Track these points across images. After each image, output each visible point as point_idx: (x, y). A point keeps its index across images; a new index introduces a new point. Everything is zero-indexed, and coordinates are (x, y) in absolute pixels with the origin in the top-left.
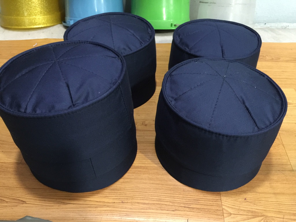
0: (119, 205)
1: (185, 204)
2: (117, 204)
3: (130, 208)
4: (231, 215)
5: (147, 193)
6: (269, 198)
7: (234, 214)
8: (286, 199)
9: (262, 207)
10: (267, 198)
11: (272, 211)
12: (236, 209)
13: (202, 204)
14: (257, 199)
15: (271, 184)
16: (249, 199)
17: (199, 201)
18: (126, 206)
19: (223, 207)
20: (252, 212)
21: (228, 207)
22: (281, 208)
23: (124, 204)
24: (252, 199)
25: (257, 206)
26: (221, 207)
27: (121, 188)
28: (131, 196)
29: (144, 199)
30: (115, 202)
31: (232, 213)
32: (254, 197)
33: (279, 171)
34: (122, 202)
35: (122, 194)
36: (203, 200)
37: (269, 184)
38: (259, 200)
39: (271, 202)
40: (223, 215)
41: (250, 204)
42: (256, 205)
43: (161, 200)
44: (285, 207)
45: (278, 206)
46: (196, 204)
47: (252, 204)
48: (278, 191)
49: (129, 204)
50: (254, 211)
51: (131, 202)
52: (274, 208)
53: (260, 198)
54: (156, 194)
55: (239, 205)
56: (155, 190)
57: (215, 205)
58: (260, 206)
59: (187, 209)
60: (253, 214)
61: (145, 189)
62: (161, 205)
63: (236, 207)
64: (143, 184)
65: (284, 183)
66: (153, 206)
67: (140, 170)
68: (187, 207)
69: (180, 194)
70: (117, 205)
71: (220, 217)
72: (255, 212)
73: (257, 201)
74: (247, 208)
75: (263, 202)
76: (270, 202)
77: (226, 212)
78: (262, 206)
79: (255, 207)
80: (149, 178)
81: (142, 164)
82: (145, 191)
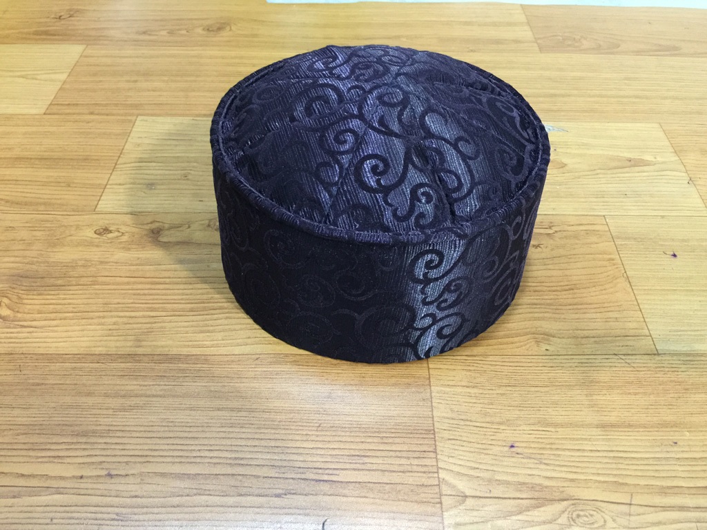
0: (95, 486)
1: (320, 471)
2: (90, 481)
3: (133, 494)
4: (464, 502)
5: (197, 442)
6: (586, 439)
7: (473, 497)
8: (639, 443)
9: (563, 469)
10: (577, 439)
11: (596, 481)
12: (483, 479)
13: (375, 467)
14: (548, 446)
15: (591, 395)
16: (524, 445)
17: (366, 460)
18: (121, 487)
19: (442, 474)
20: (532, 487)
21: (458, 473)
22: (624, 473)
23: (113, 481)
24: (532, 445)
25: (548, 467)
26: (436, 475)
27: (111, 428)
28: (140, 453)
29: (183, 460)
30: (85, 474)
31: (467, 494)
32: (540, 440)
33: (614, 357)
34: (110, 475)
35: (113, 447)
36: (378, 454)
37: (587, 395)
38: (553, 446)
39: (592, 454)
40: (441, 503)
41: (525, 461)
42: (545, 464)
43: (242, 462)
44: (635, 467)
45: (614, 466)
46: (354, 469)
47: (533, 461)
48: (612, 418)
49: (131, 480)
50: (540, 485)
51: (141, 474)
52: (600, 472)
53: (557, 442)
54: (228, 442)
55: (493, 465)
56: (223, 429)
57: (415, 468)
58: (557, 468)
59: (325, 487)
60: (536, 495)
61: (191, 429)
62: (240, 478)
63: (481, 475)
64: (188, 412)
65: (630, 394)
66: (214, 482)
67: (185, 365)
68: (326, 481)
69: (305, 438)
70: (90, 486)
71: (430, 509)
72: (542, 488)
73: (550, 452)
74: (517, 474)
75: (568, 453)
76: (589, 454)
77: (449, 493)
78: (563, 466)
79: (542, 470)
80: (211, 391)
81: (193, 346)
82: (190, 435)
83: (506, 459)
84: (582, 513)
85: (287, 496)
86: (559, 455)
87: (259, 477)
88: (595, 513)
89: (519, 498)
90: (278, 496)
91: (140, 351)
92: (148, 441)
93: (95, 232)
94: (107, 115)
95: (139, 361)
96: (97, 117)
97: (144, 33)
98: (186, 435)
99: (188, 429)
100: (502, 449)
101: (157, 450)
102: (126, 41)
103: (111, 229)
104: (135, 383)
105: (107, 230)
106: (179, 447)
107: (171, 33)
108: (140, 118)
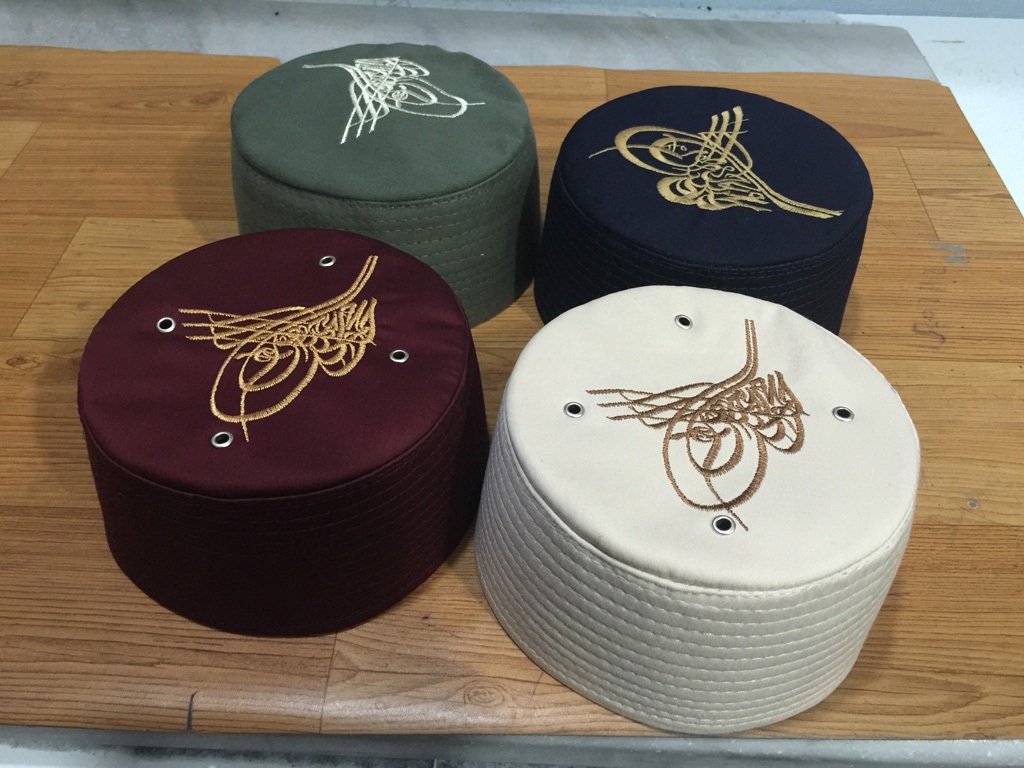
83: (416, 631)
84: (480, 690)
85: (162, 666)
86: (474, 628)
87: (134, 644)
88: (495, 691)
89: (416, 674)
90: (152, 665)
91: (32, 502)
92: (21, 602)
93: (8, 362)
94: (49, 215)
95: (28, 515)
96: (36, 217)
97: (117, 106)
98: (62, 597)
99: (66, 591)
100: (413, 620)
101: (29, 612)
102: (91, 116)
103: (26, 358)
104: (19, 538)
105: (21, 360)
106: (53, 610)
107: (149, 105)
108: (88, 219)
